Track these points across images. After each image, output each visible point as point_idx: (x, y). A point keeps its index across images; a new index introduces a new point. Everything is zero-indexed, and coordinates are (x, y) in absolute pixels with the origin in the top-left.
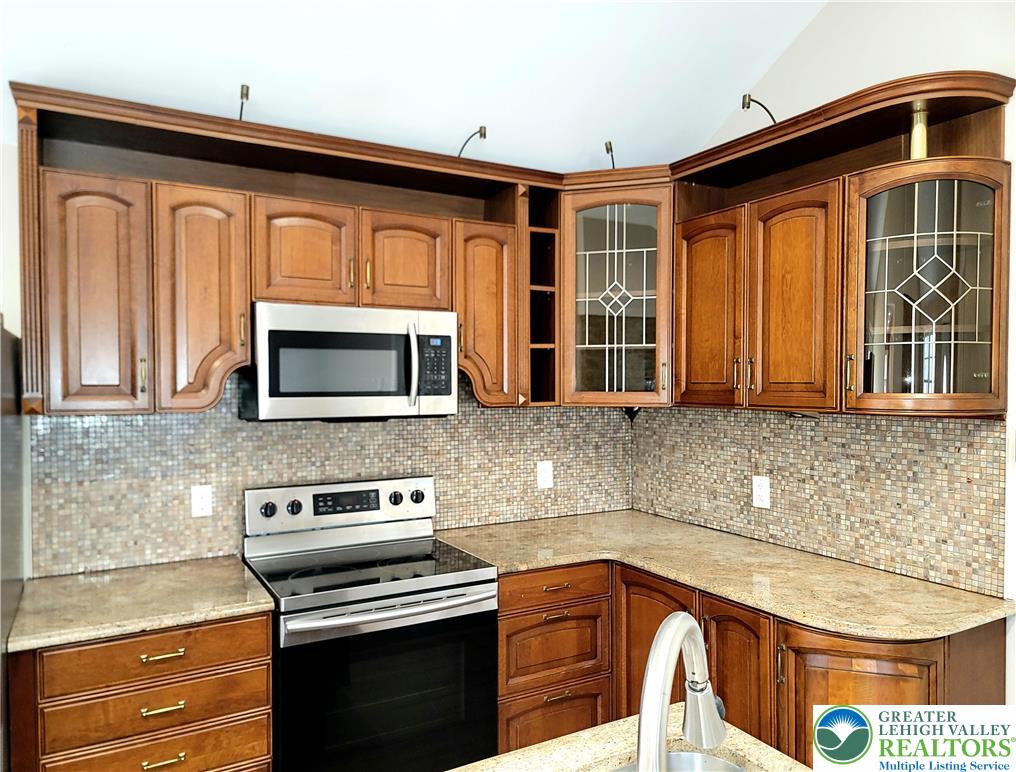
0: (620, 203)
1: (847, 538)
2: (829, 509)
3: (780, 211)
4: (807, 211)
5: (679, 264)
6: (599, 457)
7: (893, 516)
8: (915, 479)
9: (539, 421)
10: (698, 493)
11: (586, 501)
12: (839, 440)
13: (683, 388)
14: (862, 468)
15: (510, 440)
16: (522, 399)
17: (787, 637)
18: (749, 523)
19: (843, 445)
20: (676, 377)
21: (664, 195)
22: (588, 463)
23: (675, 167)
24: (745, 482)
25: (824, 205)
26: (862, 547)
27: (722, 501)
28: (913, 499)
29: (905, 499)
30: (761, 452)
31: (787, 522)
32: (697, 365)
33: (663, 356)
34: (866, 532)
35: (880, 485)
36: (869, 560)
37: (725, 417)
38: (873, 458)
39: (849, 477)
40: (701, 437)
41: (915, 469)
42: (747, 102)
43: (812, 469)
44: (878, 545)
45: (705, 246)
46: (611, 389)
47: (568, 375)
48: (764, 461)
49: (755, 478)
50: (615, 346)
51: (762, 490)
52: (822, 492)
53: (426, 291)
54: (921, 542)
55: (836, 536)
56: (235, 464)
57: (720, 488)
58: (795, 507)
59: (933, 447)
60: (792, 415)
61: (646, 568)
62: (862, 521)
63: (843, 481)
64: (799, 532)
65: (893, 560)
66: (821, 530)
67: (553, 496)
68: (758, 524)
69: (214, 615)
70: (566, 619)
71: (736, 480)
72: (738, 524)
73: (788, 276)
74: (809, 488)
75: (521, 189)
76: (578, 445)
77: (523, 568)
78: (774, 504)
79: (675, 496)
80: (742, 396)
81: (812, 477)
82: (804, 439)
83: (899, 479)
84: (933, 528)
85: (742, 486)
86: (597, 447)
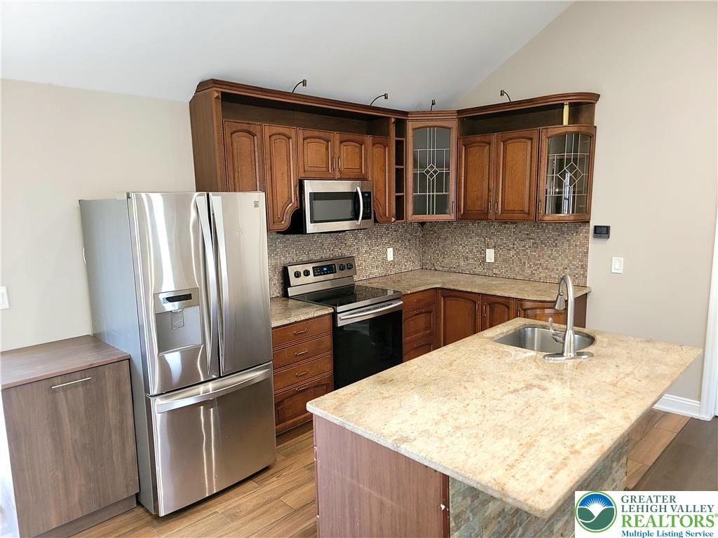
0: (434, 127)
1: (528, 271)
2: (521, 260)
3: (511, 139)
4: (523, 140)
5: (461, 157)
6: (411, 245)
7: (547, 261)
8: (556, 246)
9: (387, 229)
10: (458, 259)
11: (405, 266)
12: (526, 233)
13: (462, 212)
14: (535, 243)
15: (377, 239)
16: (393, 219)
17: (521, 305)
18: (484, 269)
19: (528, 234)
20: (458, 207)
21: (454, 124)
22: (406, 248)
23: (459, 112)
24: (483, 252)
25: (531, 139)
26: (534, 274)
27: (471, 261)
28: (555, 253)
29: (552, 254)
30: (490, 239)
31: (502, 267)
32: (469, 202)
33: (452, 198)
34: (536, 268)
35: (542, 249)
36: (537, 278)
37: (473, 224)
38: (540, 239)
39: (530, 247)
40: (461, 234)
41: (556, 242)
42: (502, 93)
43: (514, 244)
44: (540, 272)
45: (474, 151)
46: (429, 214)
47: (409, 208)
48: (492, 242)
49: (487, 250)
50: (431, 194)
51: (490, 255)
52: (518, 254)
53: (358, 171)
54: (557, 270)
55: (523, 271)
56: (276, 255)
57: (470, 255)
58: (505, 260)
59: (563, 234)
60: (506, 223)
61: (456, 288)
62: (534, 264)
63: (527, 249)
64: (507, 271)
65: (546, 277)
66: (517, 269)
67: (393, 264)
68: (488, 269)
69: (316, 315)
70: (422, 313)
71: (477, 251)
72: (479, 270)
73: (514, 166)
74: (512, 253)
75: (393, 120)
76: (402, 241)
77: (409, 292)
78: (495, 260)
79: (446, 261)
80: (491, 215)
81: (514, 248)
82: (510, 232)
83: (550, 246)
84: (562, 264)
85: (481, 254)
86: (409, 240)
